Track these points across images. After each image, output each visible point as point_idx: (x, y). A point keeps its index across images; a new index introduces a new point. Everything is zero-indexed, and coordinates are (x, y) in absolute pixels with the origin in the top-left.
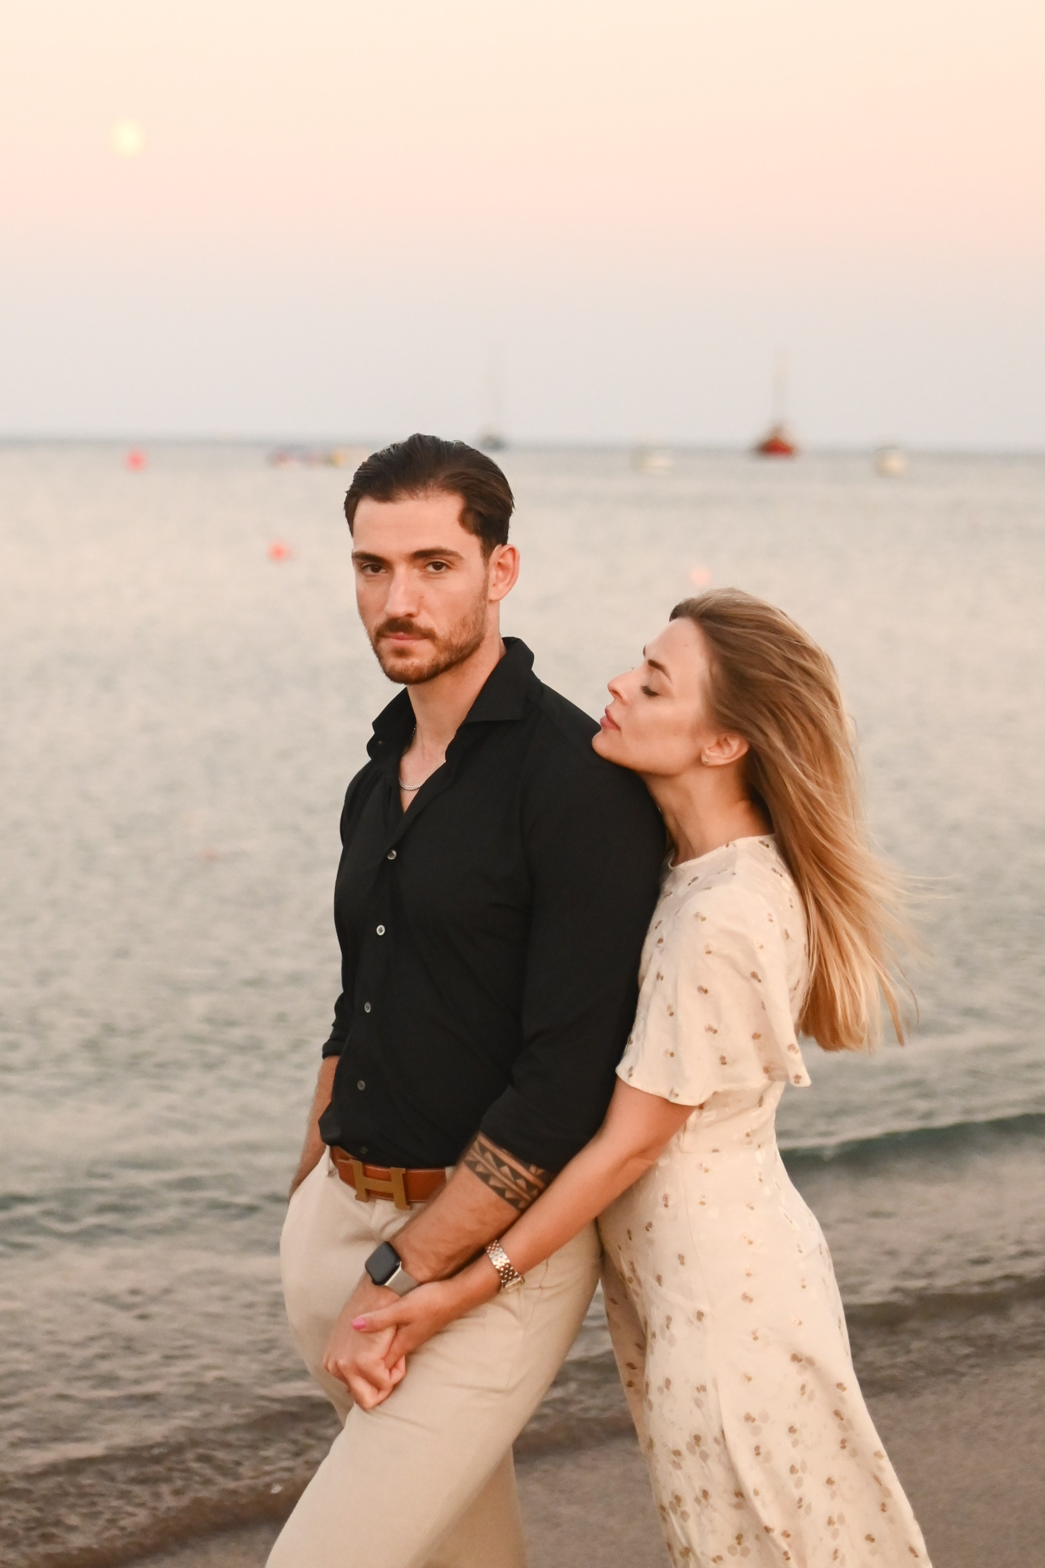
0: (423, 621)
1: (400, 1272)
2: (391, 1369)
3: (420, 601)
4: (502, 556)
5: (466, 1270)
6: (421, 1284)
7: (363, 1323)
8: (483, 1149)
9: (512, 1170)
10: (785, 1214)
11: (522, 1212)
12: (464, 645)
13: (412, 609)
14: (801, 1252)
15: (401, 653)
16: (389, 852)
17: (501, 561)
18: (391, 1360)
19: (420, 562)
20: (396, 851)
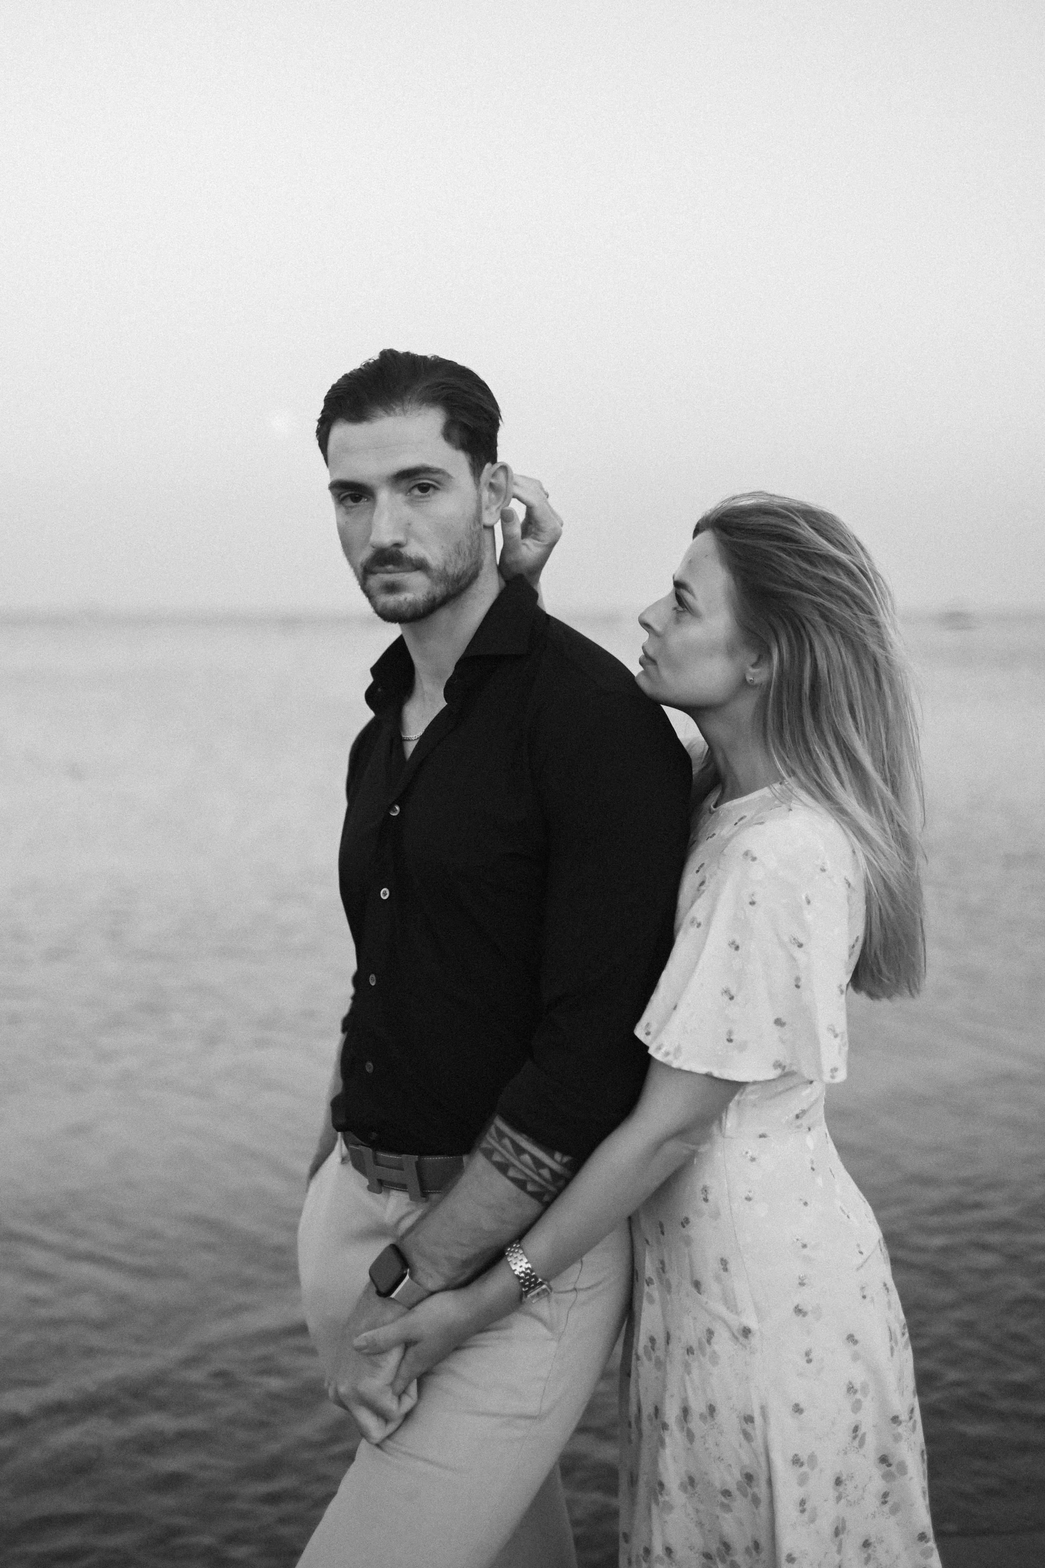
0: (413, 550)
1: (408, 1281)
2: (400, 1396)
3: (408, 530)
4: (494, 475)
5: (483, 1276)
6: (432, 1293)
7: (364, 1343)
8: (501, 1135)
9: (534, 1158)
10: (841, 1208)
11: (547, 1206)
12: (460, 574)
13: (400, 538)
14: (861, 1253)
15: (392, 588)
16: (391, 808)
17: (493, 481)
18: (400, 1385)
19: (404, 484)
20: (399, 806)
